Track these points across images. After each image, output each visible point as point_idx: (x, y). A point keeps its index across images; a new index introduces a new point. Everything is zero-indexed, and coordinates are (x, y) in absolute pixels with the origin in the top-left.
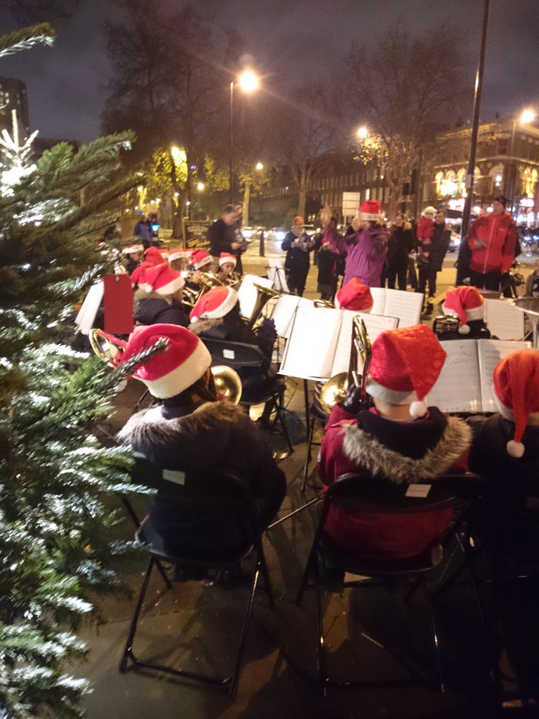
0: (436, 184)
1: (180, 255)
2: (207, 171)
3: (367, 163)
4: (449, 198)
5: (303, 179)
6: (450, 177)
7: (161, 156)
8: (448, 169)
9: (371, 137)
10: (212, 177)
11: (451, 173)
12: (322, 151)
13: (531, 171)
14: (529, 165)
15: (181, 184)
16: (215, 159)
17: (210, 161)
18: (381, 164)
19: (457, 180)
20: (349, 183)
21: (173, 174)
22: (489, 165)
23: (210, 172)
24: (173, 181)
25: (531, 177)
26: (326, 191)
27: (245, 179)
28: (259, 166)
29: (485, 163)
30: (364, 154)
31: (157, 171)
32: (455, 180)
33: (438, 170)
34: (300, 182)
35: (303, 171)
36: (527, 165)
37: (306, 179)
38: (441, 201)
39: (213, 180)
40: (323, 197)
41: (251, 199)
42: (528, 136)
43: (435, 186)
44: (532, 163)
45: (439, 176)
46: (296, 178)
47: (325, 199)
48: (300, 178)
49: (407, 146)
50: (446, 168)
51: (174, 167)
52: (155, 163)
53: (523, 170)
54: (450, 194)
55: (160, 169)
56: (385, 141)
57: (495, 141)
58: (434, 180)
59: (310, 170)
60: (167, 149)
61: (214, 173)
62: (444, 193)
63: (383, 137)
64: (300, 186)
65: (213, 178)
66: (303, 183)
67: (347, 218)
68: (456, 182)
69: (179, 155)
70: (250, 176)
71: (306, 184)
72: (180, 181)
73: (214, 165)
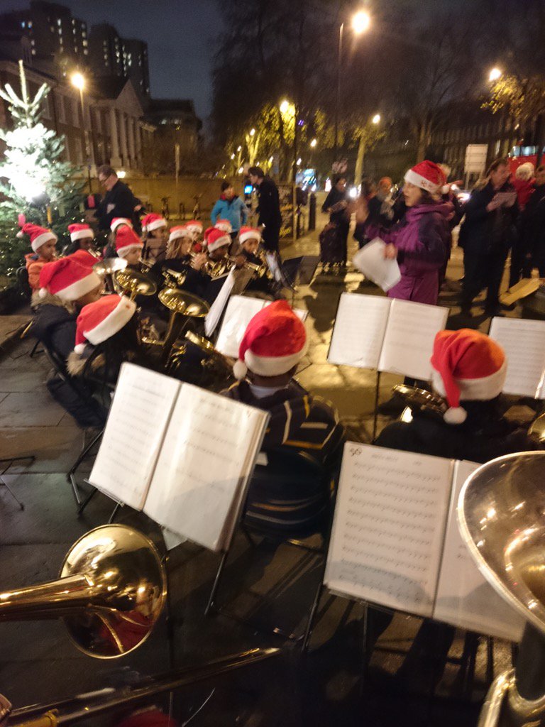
2: (317, 126)
3: (498, 110)
5: (423, 132)
7: (269, 112)
9: (504, 79)
10: (322, 133)
12: (446, 99)
16: (327, 112)
17: (322, 115)
18: (515, 111)
20: (477, 135)
21: (281, 131)
23: (320, 128)
24: (282, 137)
26: (450, 145)
27: (360, 132)
28: (376, 119)
30: (495, 99)
34: (420, 135)
35: (424, 121)
37: (426, 131)
39: (324, 136)
40: (446, 151)
41: (365, 156)
46: (415, 131)
47: (448, 153)
48: (419, 130)
51: (282, 123)
52: (264, 119)
55: (269, 125)
56: (521, 84)
59: (431, 123)
60: (275, 103)
61: (326, 128)
63: (519, 79)
64: (419, 141)
65: (324, 134)
66: (423, 136)
69: (287, 110)
70: (366, 131)
71: (426, 138)
72: (288, 138)
73: (325, 119)
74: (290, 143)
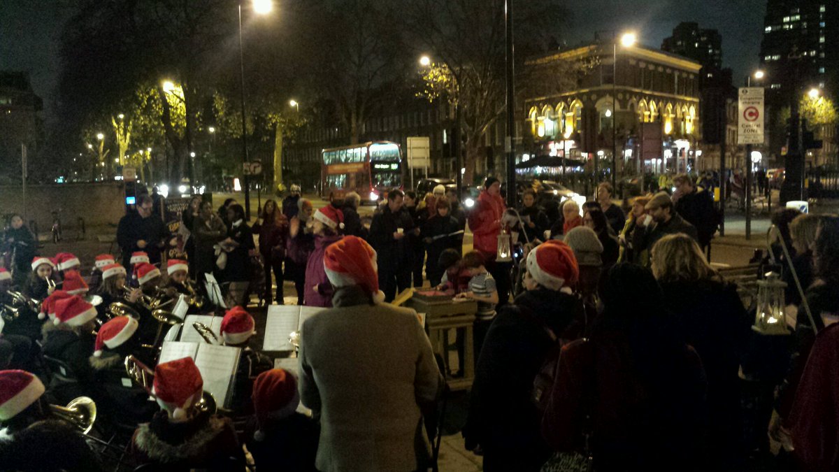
0: (531, 122)
1: (115, 271)
2: (217, 111)
3: (433, 100)
4: (547, 139)
5: (353, 121)
6: (547, 112)
7: (148, 93)
8: (545, 102)
9: (436, 66)
10: (224, 119)
11: (547, 109)
12: (377, 83)
13: (648, 103)
14: (645, 96)
15: (179, 130)
16: (227, 96)
17: (221, 99)
18: (452, 101)
19: (556, 116)
20: (419, 122)
21: (166, 118)
22: (594, 97)
23: (221, 114)
24: (168, 127)
25: (649, 110)
27: (274, 118)
28: (293, 103)
29: (589, 94)
30: (429, 88)
31: (142, 114)
32: (552, 117)
33: (531, 104)
34: (350, 123)
35: (353, 109)
36: (641, 96)
37: (357, 121)
38: (539, 145)
39: (227, 123)
42: (639, 60)
43: (529, 124)
44: (648, 92)
45: (533, 112)
48: (349, 119)
49: (484, 77)
50: (541, 101)
51: (166, 106)
52: (139, 104)
53: (638, 102)
54: (549, 134)
55: (147, 111)
56: (454, 73)
57: (592, 70)
58: (527, 117)
60: (155, 82)
61: (227, 114)
62: (541, 134)
63: (451, 67)
64: (350, 130)
65: (227, 121)
66: (353, 125)
67: (414, 170)
68: (554, 120)
69: (172, 90)
70: (282, 116)
71: (358, 126)
72: (177, 126)
73: (226, 103)
74: (180, 132)
